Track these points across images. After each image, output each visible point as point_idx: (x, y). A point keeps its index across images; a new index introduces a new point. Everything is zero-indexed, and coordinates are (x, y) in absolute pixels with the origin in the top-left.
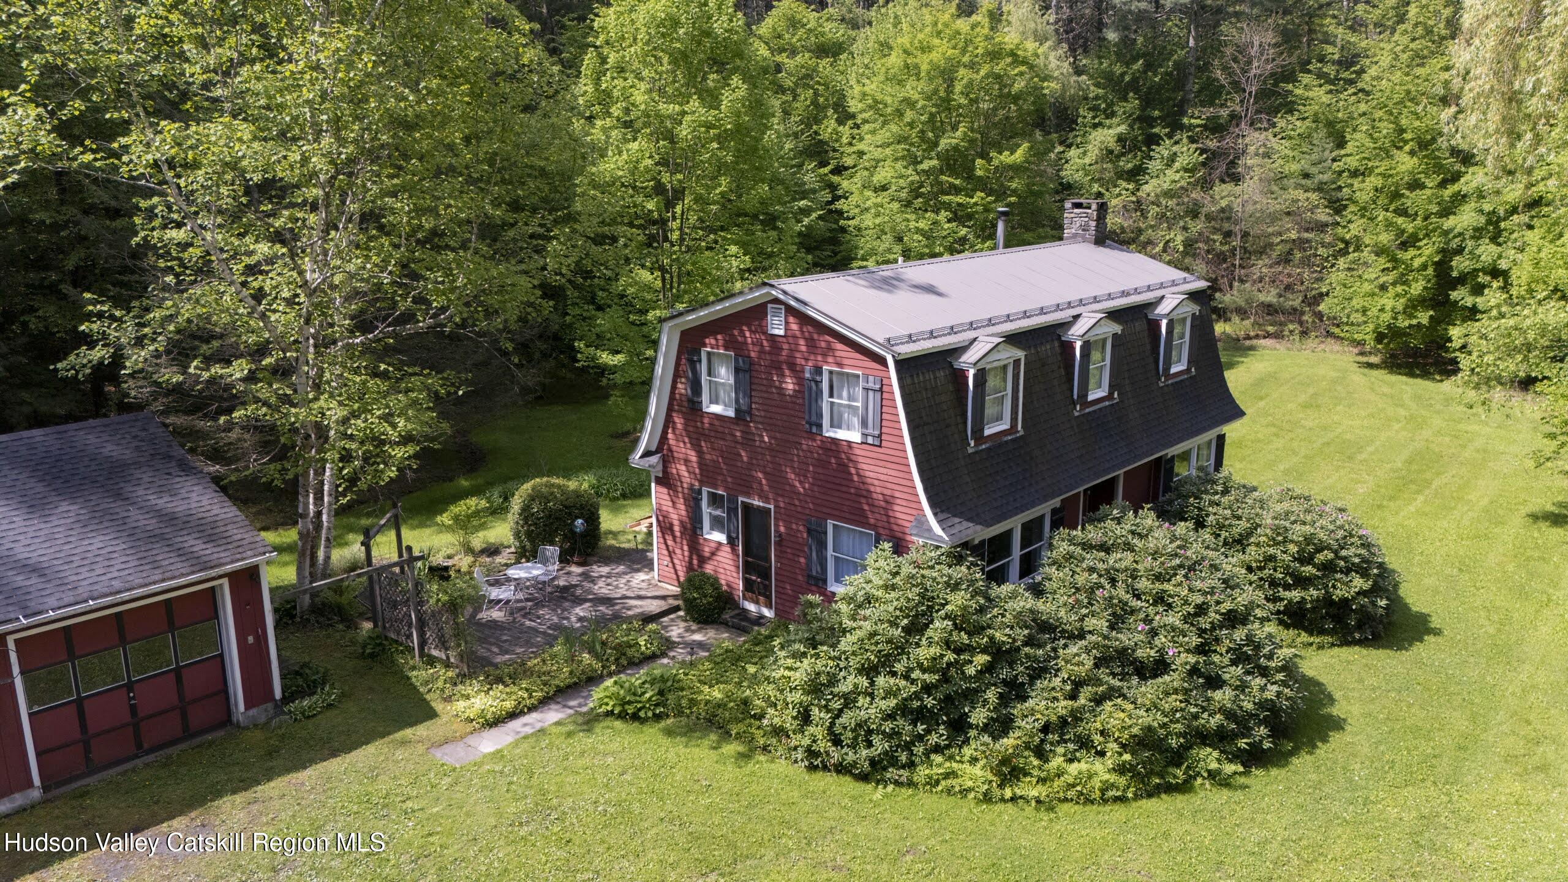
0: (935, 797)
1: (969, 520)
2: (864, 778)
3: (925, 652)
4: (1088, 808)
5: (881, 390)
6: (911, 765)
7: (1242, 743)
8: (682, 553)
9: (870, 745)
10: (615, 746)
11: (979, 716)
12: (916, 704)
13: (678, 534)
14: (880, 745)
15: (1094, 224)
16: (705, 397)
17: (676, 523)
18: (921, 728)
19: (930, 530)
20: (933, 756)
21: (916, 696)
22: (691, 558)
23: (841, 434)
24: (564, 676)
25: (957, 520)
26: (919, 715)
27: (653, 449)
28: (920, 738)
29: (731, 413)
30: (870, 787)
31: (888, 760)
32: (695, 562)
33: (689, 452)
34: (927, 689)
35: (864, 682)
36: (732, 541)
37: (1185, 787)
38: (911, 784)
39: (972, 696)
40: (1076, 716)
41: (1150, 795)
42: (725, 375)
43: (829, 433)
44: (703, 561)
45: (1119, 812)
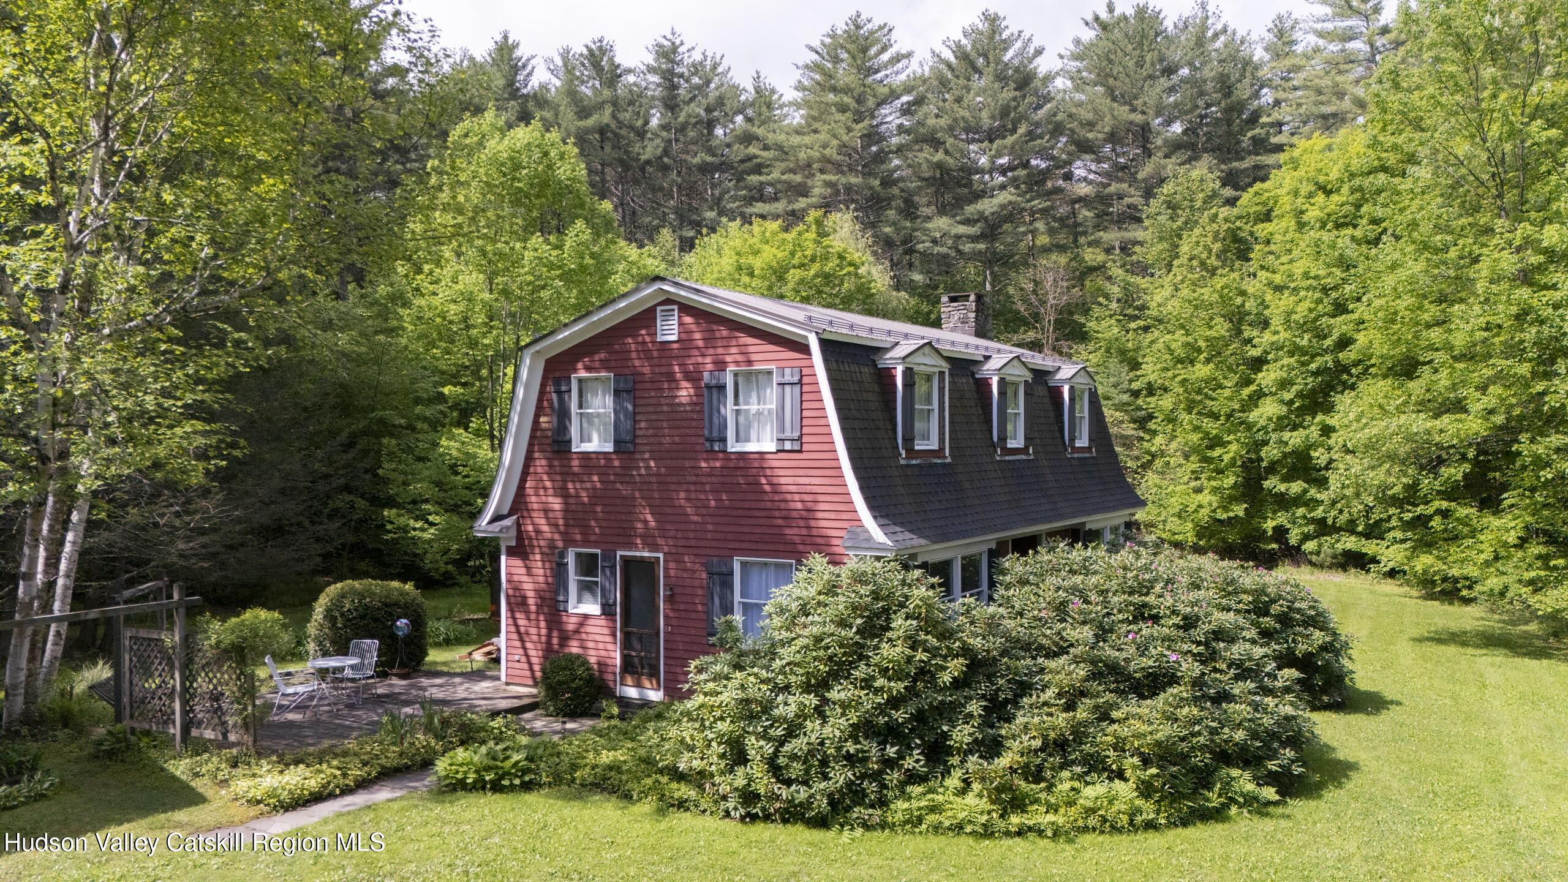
6: (882, 803)
7: (1272, 765)
11: (962, 734)
12: (882, 720)
16: (574, 431)
19: (870, 539)
20: (909, 789)
23: (751, 447)
27: (505, 512)
29: (609, 447)
31: (854, 794)
33: (551, 499)
36: (606, 610)
37: (1217, 815)
38: (883, 825)
41: (1185, 824)
42: (602, 404)
43: (733, 447)
45: (1153, 839)
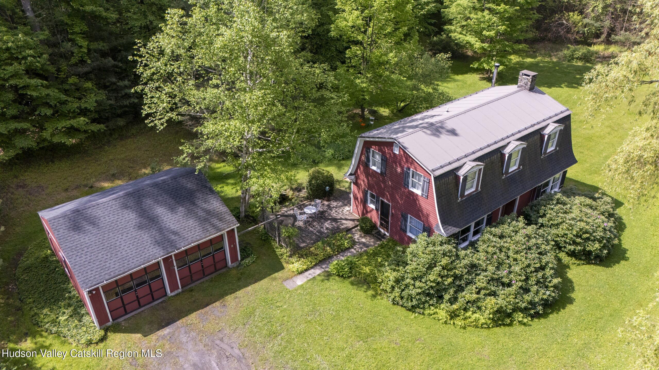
0: (430, 320)
1: (455, 227)
2: (409, 310)
3: (432, 277)
4: (476, 329)
5: (429, 182)
6: (424, 308)
7: (532, 312)
8: (361, 207)
9: (412, 301)
10: (336, 287)
11: (447, 297)
13: (359, 201)
14: (415, 302)
15: (529, 83)
16: (371, 163)
17: (359, 198)
18: (428, 298)
19: (440, 230)
20: (431, 307)
21: (428, 289)
22: (363, 210)
23: (415, 190)
24: (321, 257)
25: (450, 227)
26: (428, 295)
27: (353, 173)
28: (426, 301)
29: (379, 171)
30: (411, 313)
31: (417, 306)
32: (365, 211)
33: (364, 178)
34: (432, 287)
35: (412, 282)
36: (377, 209)
37: (510, 325)
38: (423, 314)
39: (446, 290)
40: (478, 299)
41: (497, 326)
42: (378, 158)
43: (412, 189)
44: (367, 212)
45: (485, 332)
